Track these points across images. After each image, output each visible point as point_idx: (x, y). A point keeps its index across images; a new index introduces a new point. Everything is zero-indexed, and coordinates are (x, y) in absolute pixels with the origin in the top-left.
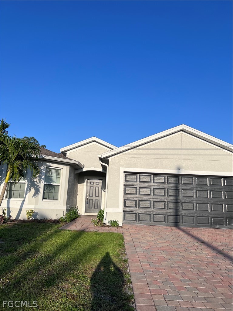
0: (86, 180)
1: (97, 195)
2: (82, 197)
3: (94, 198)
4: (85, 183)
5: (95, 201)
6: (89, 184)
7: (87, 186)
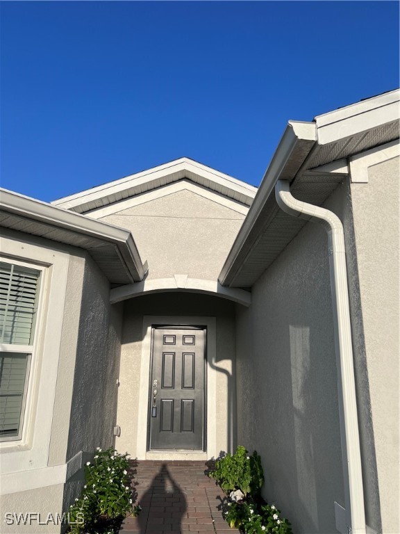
0: (149, 329)
1: (188, 383)
2: (136, 390)
3: (179, 394)
4: (147, 340)
5: (182, 403)
6: (159, 344)
7: (153, 349)
